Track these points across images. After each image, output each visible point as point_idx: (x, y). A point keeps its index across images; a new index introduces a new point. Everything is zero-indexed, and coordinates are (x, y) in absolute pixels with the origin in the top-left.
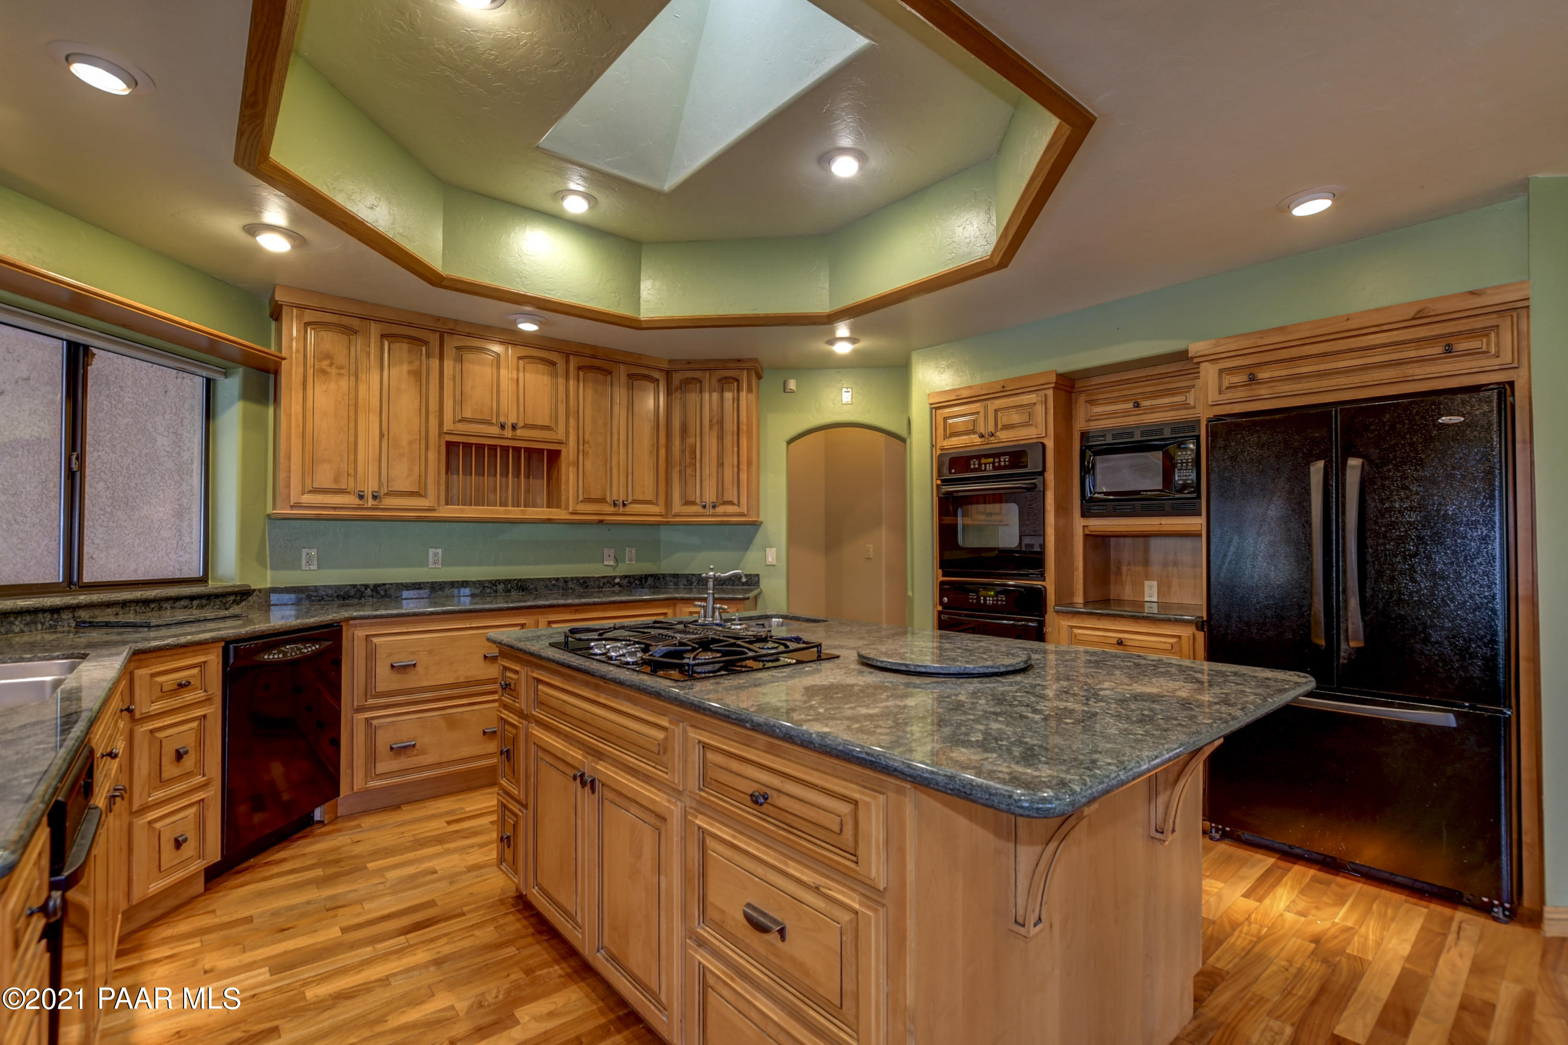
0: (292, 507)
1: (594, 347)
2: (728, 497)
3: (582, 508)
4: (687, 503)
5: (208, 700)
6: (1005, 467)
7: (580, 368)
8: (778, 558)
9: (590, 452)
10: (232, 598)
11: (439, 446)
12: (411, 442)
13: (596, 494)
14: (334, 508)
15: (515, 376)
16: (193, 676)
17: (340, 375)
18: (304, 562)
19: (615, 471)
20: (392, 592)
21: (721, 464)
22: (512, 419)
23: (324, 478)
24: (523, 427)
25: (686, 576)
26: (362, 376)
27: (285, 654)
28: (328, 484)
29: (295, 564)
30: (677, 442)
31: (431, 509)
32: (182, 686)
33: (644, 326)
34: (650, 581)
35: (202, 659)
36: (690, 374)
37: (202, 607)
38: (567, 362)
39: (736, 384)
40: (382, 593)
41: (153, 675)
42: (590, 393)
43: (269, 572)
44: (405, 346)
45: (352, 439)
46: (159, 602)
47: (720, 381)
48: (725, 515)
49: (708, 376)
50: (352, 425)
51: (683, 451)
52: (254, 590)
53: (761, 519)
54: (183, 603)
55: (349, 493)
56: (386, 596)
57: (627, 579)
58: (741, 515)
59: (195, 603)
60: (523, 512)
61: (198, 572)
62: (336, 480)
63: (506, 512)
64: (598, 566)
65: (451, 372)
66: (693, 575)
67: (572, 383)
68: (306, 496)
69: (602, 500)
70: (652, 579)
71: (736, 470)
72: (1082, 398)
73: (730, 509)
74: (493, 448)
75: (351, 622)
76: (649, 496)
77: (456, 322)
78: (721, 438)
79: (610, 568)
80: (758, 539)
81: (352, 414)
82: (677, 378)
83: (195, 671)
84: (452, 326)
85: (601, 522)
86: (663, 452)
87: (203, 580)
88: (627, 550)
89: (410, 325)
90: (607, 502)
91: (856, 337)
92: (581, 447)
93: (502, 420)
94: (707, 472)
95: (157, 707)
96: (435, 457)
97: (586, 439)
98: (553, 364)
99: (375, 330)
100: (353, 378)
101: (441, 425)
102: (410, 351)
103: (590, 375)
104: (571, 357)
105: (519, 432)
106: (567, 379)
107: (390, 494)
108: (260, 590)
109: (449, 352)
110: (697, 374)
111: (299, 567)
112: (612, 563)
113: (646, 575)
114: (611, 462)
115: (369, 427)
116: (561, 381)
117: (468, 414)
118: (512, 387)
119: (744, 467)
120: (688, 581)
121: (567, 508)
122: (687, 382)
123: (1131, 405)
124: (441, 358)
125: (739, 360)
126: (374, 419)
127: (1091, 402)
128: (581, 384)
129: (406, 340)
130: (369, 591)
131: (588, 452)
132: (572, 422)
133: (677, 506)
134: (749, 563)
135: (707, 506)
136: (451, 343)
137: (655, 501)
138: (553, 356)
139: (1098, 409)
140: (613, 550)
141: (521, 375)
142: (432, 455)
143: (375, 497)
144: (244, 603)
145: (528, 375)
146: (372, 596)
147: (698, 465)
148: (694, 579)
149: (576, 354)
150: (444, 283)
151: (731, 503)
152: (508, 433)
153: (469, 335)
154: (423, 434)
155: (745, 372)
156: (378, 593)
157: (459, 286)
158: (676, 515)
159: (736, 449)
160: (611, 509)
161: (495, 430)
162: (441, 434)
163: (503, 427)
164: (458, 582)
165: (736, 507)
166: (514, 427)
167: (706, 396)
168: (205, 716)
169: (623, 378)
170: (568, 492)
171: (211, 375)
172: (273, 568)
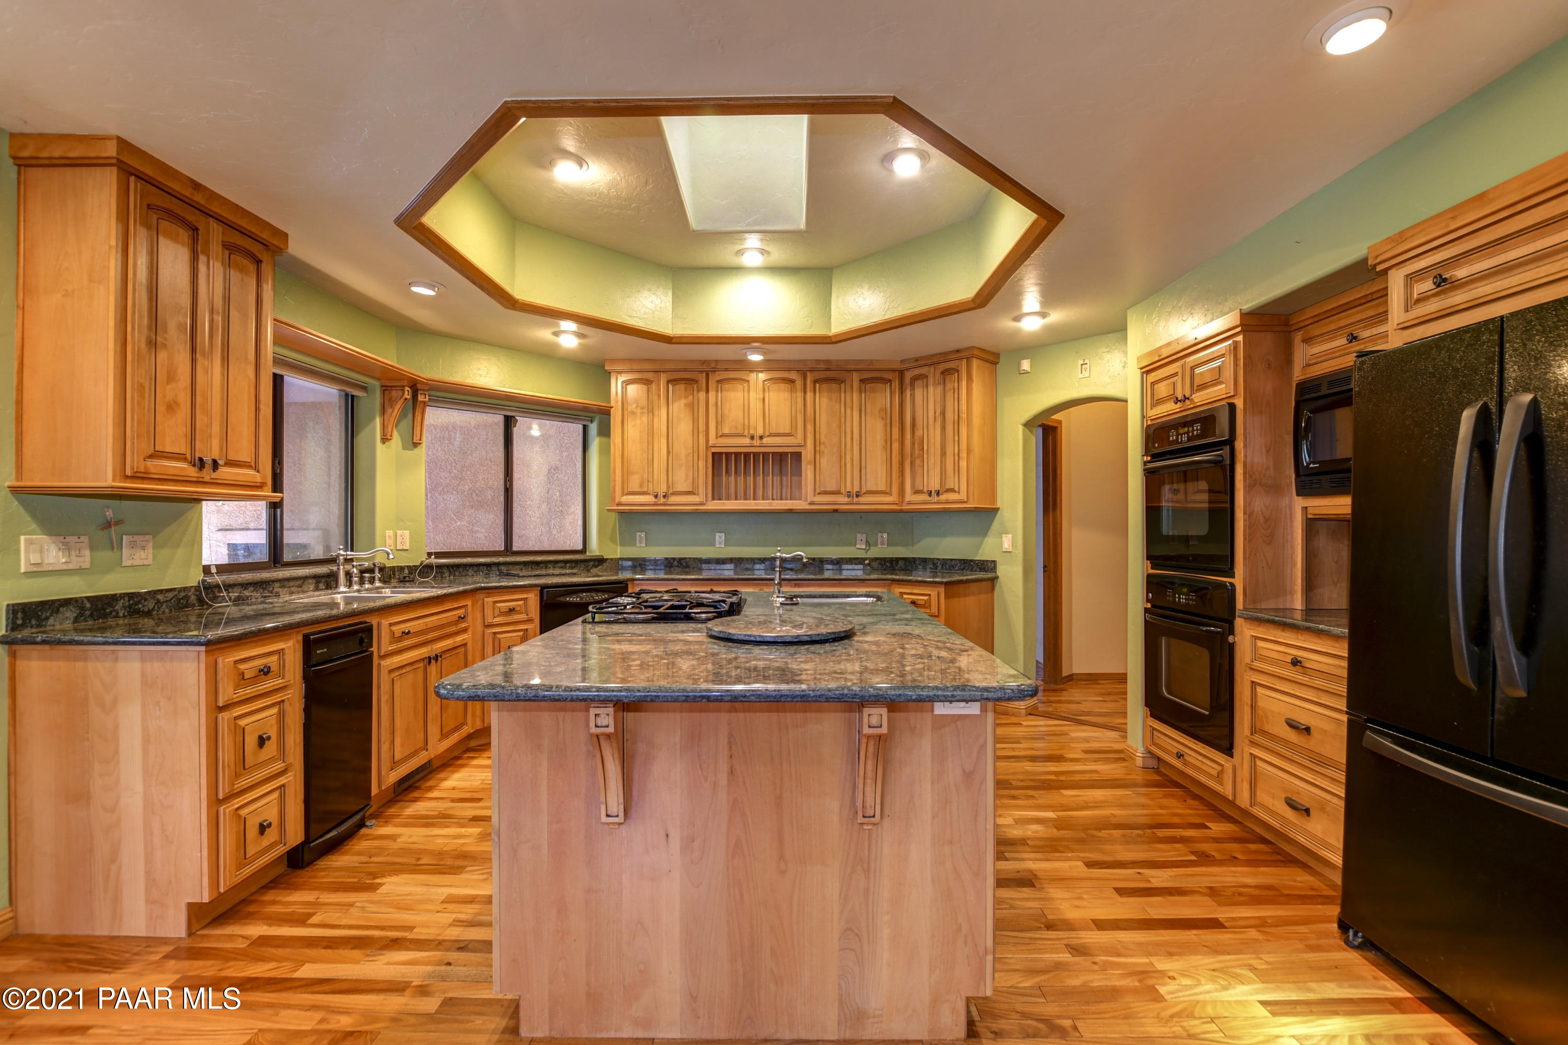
0: (618, 505)
1: (828, 362)
2: (950, 485)
3: (818, 499)
4: (918, 492)
5: (530, 621)
6: (1199, 437)
7: (815, 382)
8: (1014, 543)
9: (826, 451)
10: (592, 563)
11: (706, 457)
12: (687, 456)
13: (831, 486)
14: (641, 505)
15: (762, 396)
16: (520, 606)
17: (642, 413)
18: (638, 542)
19: (849, 466)
20: (690, 564)
21: (944, 454)
22: (760, 431)
23: (634, 485)
24: (768, 436)
25: (932, 560)
26: (656, 412)
27: (581, 598)
28: (637, 489)
29: (632, 543)
30: (908, 436)
31: (702, 504)
32: (511, 611)
33: (834, 340)
34: (901, 564)
35: (525, 596)
36: (917, 372)
37: (572, 568)
38: (805, 378)
39: (956, 374)
40: (684, 564)
41: (495, 602)
42: (825, 401)
43: (619, 548)
44: (682, 386)
45: (650, 456)
46: (546, 564)
47: (942, 373)
48: (947, 502)
49: (932, 370)
50: (650, 447)
51: (913, 444)
52: (607, 559)
53: (998, 506)
54: (560, 565)
55: (649, 494)
56: (687, 566)
57: (878, 561)
58: (963, 502)
59: (568, 565)
60: (770, 504)
61: (580, 547)
62: (641, 486)
63: (756, 504)
64: (852, 549)
65: (714, 400)
66: (938, 559)
67: (809, 395)
68: (625, 497)
69: (838, 493)
70: (904, 562)
71: (956, 458)
72: (1298, 337)
73: (952, 496)
74: (747, 455)
75: (635, 582)
76: (882, 487)
77: (717, 362)
78: (943, 428)
79: (864, 551)
80: (996, 525)
81: (650, 439)
82: (908, 376)
83: (521, 603)
84: (713, 365)
85: (836, 511)
86: (896, 446)
87: (583, 551)
88: (879, 535)
89: (686, 370)
90: (842, 494)
91: (1045, 310)
92: (818, 448)
93: (752, 432)
94: (933, 462)
95: (498, 620)
96: (704, 466)
97: (822, 441)
98: (792, 381)
99: (663, 378)
100: (651, 415)
101: (707, 441)
102: (686, 389)
103: (825, 386)
104: (808, 374)
105: (765, 440)
106: (805, 392)
107: (674, 494)
108: (611, 559)
109: (712, 385)
110: (923, 371)
111: (635, 545)
112: (864, 547)
113: (897, 558)
114: (845, 459)
115: (661, 445)
116: (800, 394)
117: (726, 431)
118: (760, 405)
119: (964, 454)
120: (934, 564)
121: (806, 500)
122: (915, 379)
123: (1343, 341)
124: (707, 391)
125: (958, 351)
126: (664, 441)
127: (1307, 341)
128: (817, 394)
129: (683, 382)
130: (676, 563)
131: (823, 452)
132: (810, 427)
133: (909, 496)
134: (986, 550)
135: (933, 493)
136: (713, 379)
137: (888, 491)
138: (793, 375)
139: (1317, 349)
140: (865, 535)
141: (767, 394)
142: (702, 464)
143: (664, 497)
144: (600, 567)
145: (772, 394)
146: (678, 566)
147: (925, 456)
148: (939, 563)
149: (812, 370)
150: (673, 341)
151: (952, 490)
152: (757, 442)
153: (726, 370)
154: (696, 449)
155: (965, 361)
156: (682, 564)
157: (684, 340)
158: (909, 503)
159: (956, 438)
160: (846, 500)
161: (747, 441)
162: (707, 447)
163: (752, 438)
164: (735, 558)
165: (957, 494)
166: (761, 438)
167: (931, 389)
168: (527, 629)
169: (856, 384)
170: (806, 487)
171: (585, 423)
172: (622, 545)
